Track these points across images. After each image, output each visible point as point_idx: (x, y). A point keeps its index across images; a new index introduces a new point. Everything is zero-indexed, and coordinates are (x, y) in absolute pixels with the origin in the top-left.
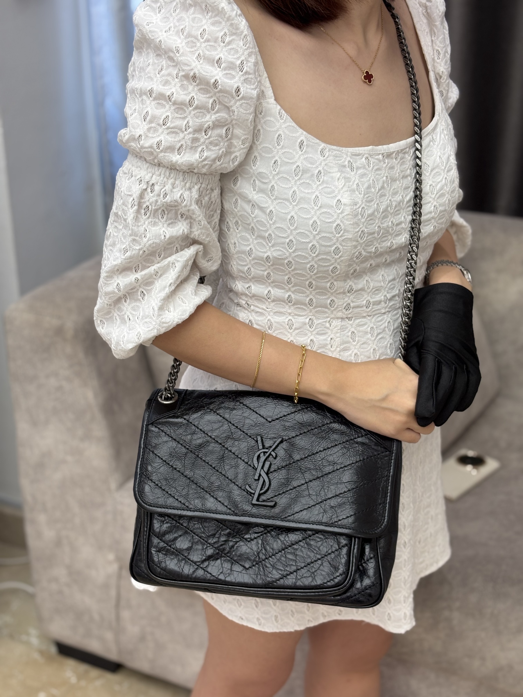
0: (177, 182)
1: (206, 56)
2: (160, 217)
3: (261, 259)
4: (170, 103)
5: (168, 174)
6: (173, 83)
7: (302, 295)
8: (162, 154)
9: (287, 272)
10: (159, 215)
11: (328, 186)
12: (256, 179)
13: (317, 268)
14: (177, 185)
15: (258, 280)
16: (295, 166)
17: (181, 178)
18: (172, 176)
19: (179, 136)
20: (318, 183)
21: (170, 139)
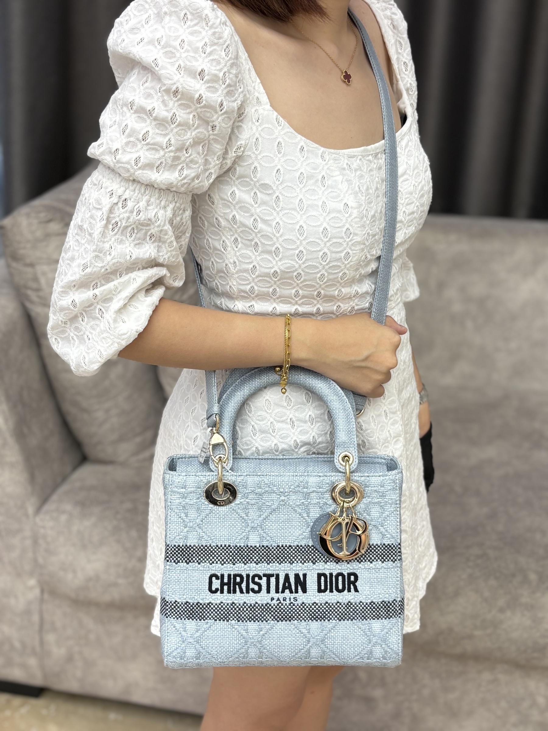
0: (152, 200)
1: (187, 67)
2: (128, 235)
3: (267, 275)
4: (151, 118)
5: (143, 191)
6: (156, 97)
7: (309, 306)
8: (140, 171)
9: (295, 285)
10: (128, 233)
11: (333, 190)
12: (257, 192)
13: (327, 277)
14: (152, 203)
15: (263, 297)
16: (299, 173)
17: (157, 195)
18: (147, 192)
19: (159, 153)
20: (323, 189)
21: (149, 156)
